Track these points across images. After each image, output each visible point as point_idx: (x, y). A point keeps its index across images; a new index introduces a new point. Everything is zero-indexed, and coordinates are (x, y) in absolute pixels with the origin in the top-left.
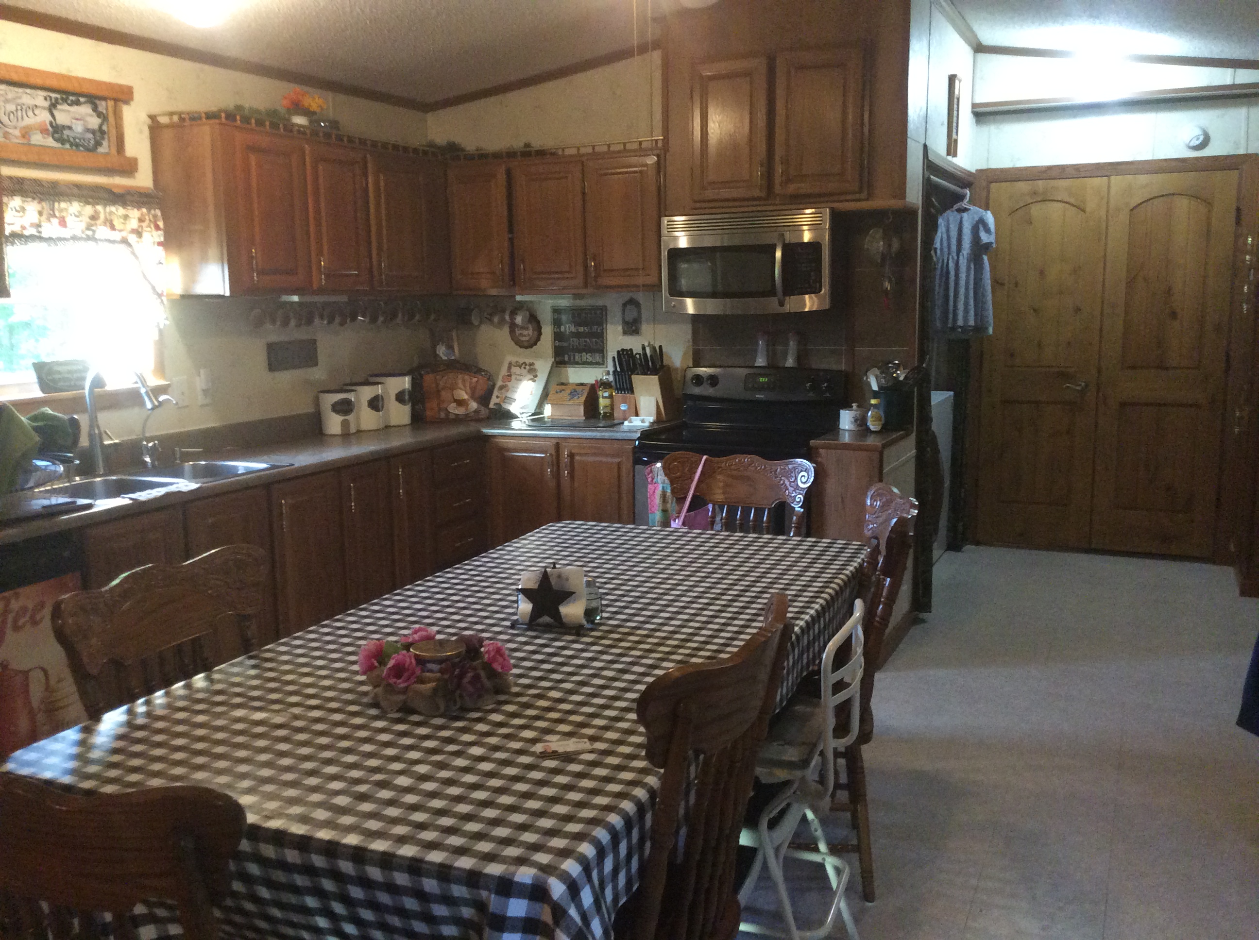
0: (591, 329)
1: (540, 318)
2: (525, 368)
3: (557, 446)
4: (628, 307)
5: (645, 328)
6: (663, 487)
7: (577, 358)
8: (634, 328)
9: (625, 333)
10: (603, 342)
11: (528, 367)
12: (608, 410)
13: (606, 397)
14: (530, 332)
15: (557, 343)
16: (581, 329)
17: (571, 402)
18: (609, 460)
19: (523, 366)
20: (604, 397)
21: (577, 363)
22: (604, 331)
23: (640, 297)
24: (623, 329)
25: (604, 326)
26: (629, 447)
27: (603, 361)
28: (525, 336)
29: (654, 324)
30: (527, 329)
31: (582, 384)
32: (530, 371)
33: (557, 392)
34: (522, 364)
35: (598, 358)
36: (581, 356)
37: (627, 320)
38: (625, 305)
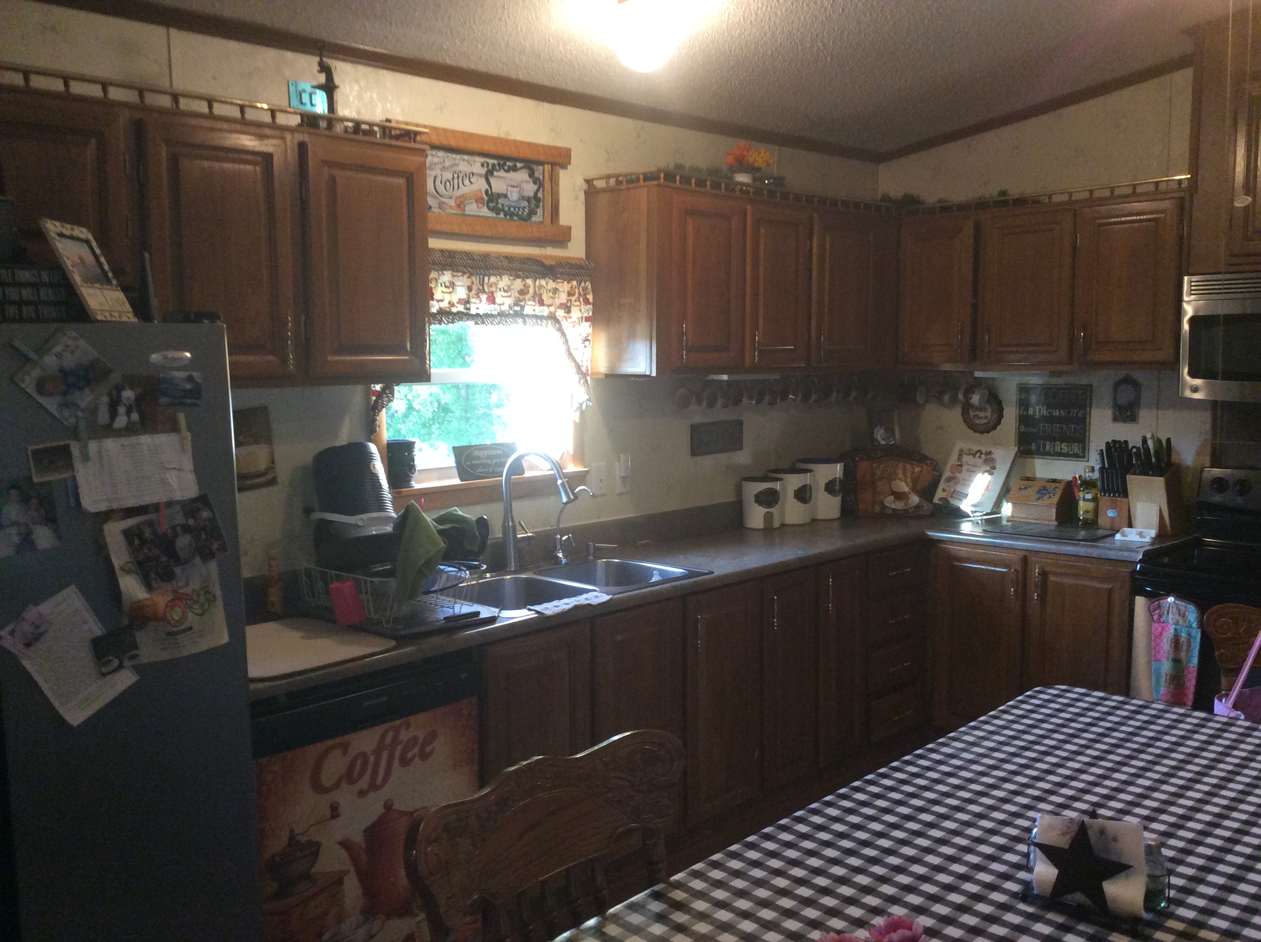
0: (1069, 413)
1: (1001, 397)
2: (980, 457)
3: (1025, 561)
4: (1122, 387)
5: (1145, 414)
6: (1176, 630)
7: (1048, 447)
8: (1128, 413)
9: (1115, 419)
10: (1085, 430)
11: (983, 456)
12: (1090, 516)
13: (1088, 500)
14: (989, 414)
15: (1023, 429)
16: (1056, 413)
17: (1040, 502)
18: (1096, 585)
19: (978, 454)
20: (1084, 500)
21: (1048, 454)
22: (1088, 416)
23: (1139, 375)
24: (1114, 414)
25: (1088, 409)
26: (1125, 570)
27: (1084, 452)
28: (981, 418)
29: (1158, 408)
30: (985, 410)
31: (1054, 481)
32: (986, 461)
33: (1020, 489)
34: (977, 452)
35: (1076, 448)
36: (1054, 446)
37: (1119, 403)
38: (1117, 385)
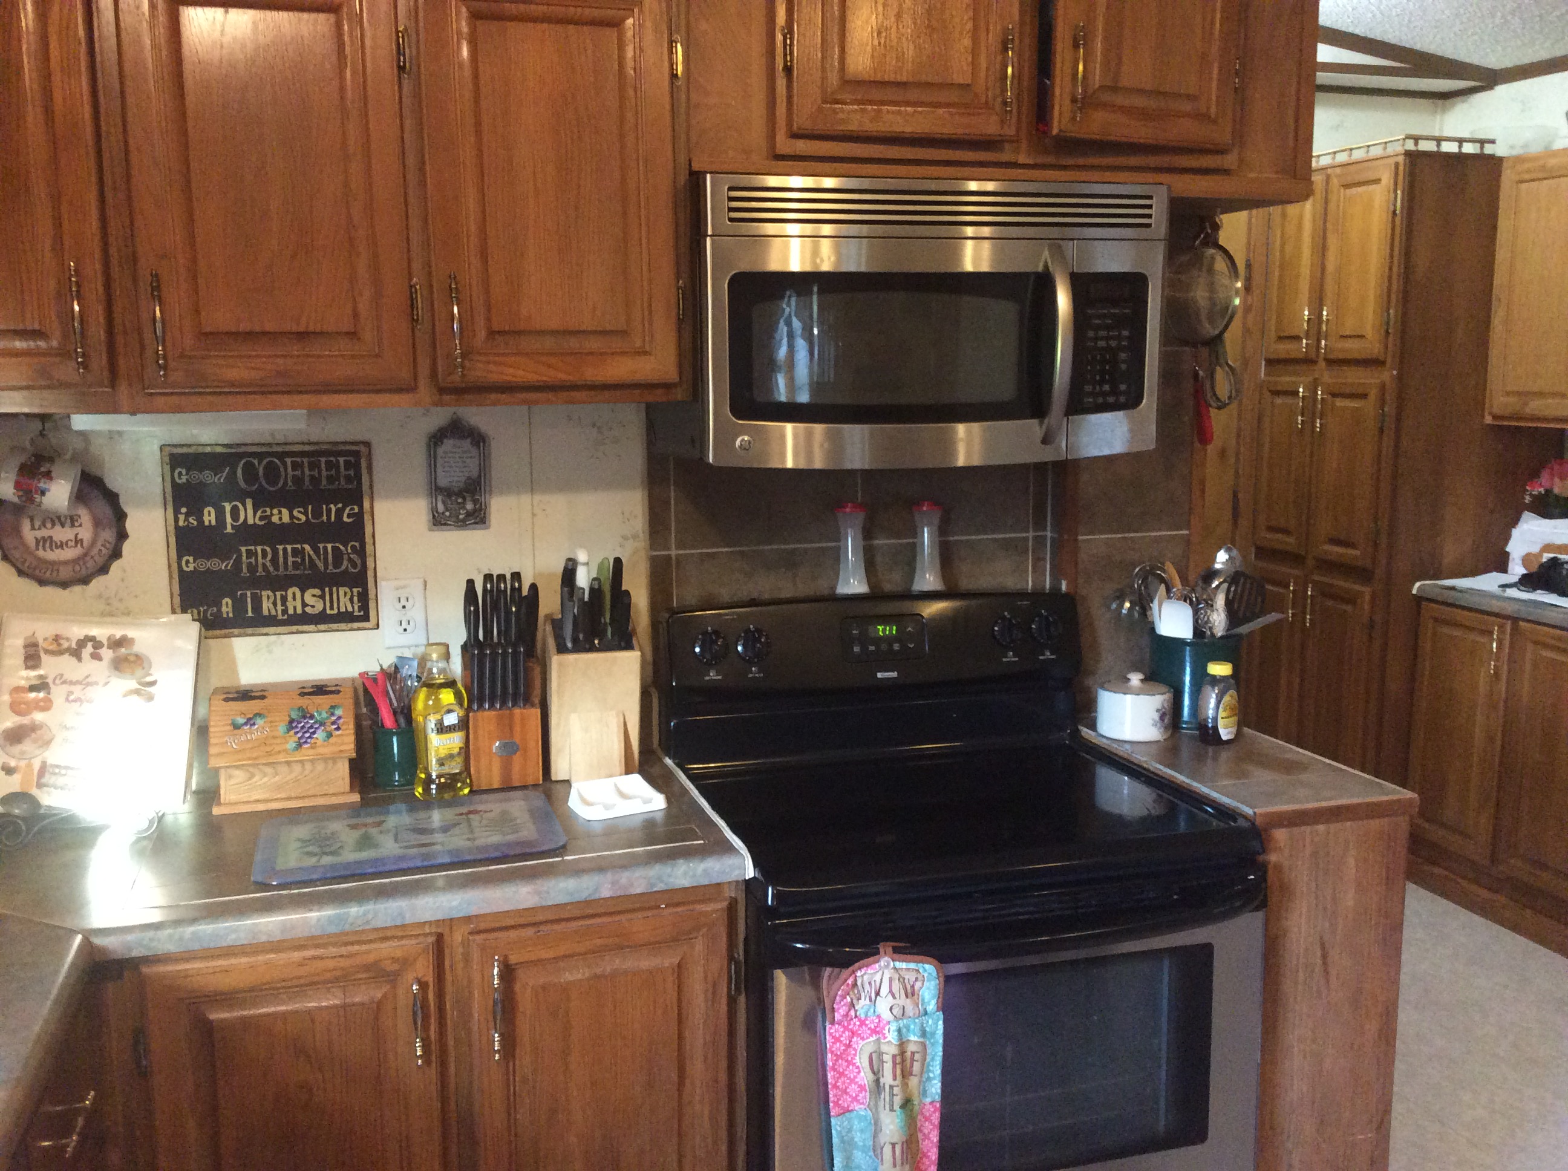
0: (317, 514)
1: (114, 483)
2: (96, 657)
4: (448, 444)
5: (499, 506)
7: (266, 606)
8: (469, 506)
9: (438, 521)
10: (362, 552)
11: (107, 654)
13: (451, 729)
14: (86, 532)
15: (190, 564)
16: (282, 516)
17: (306, 752)
19: (89, 648)
20: (441, 729)
21: (271, 621)
22: (367, 517)
23: (476, 416)
24: (434, 511)
25: (366, 505)
27: (365, 606)
28: (61, 546)
29: (532, 490)
30: (73, 520)
31: (320, 689)
32: (120, 665)
33: (236, 727)
34: (82, 643)
35: (344, 599)
36: (284, 600)
37: (443, 482)
38: (436, 439)
